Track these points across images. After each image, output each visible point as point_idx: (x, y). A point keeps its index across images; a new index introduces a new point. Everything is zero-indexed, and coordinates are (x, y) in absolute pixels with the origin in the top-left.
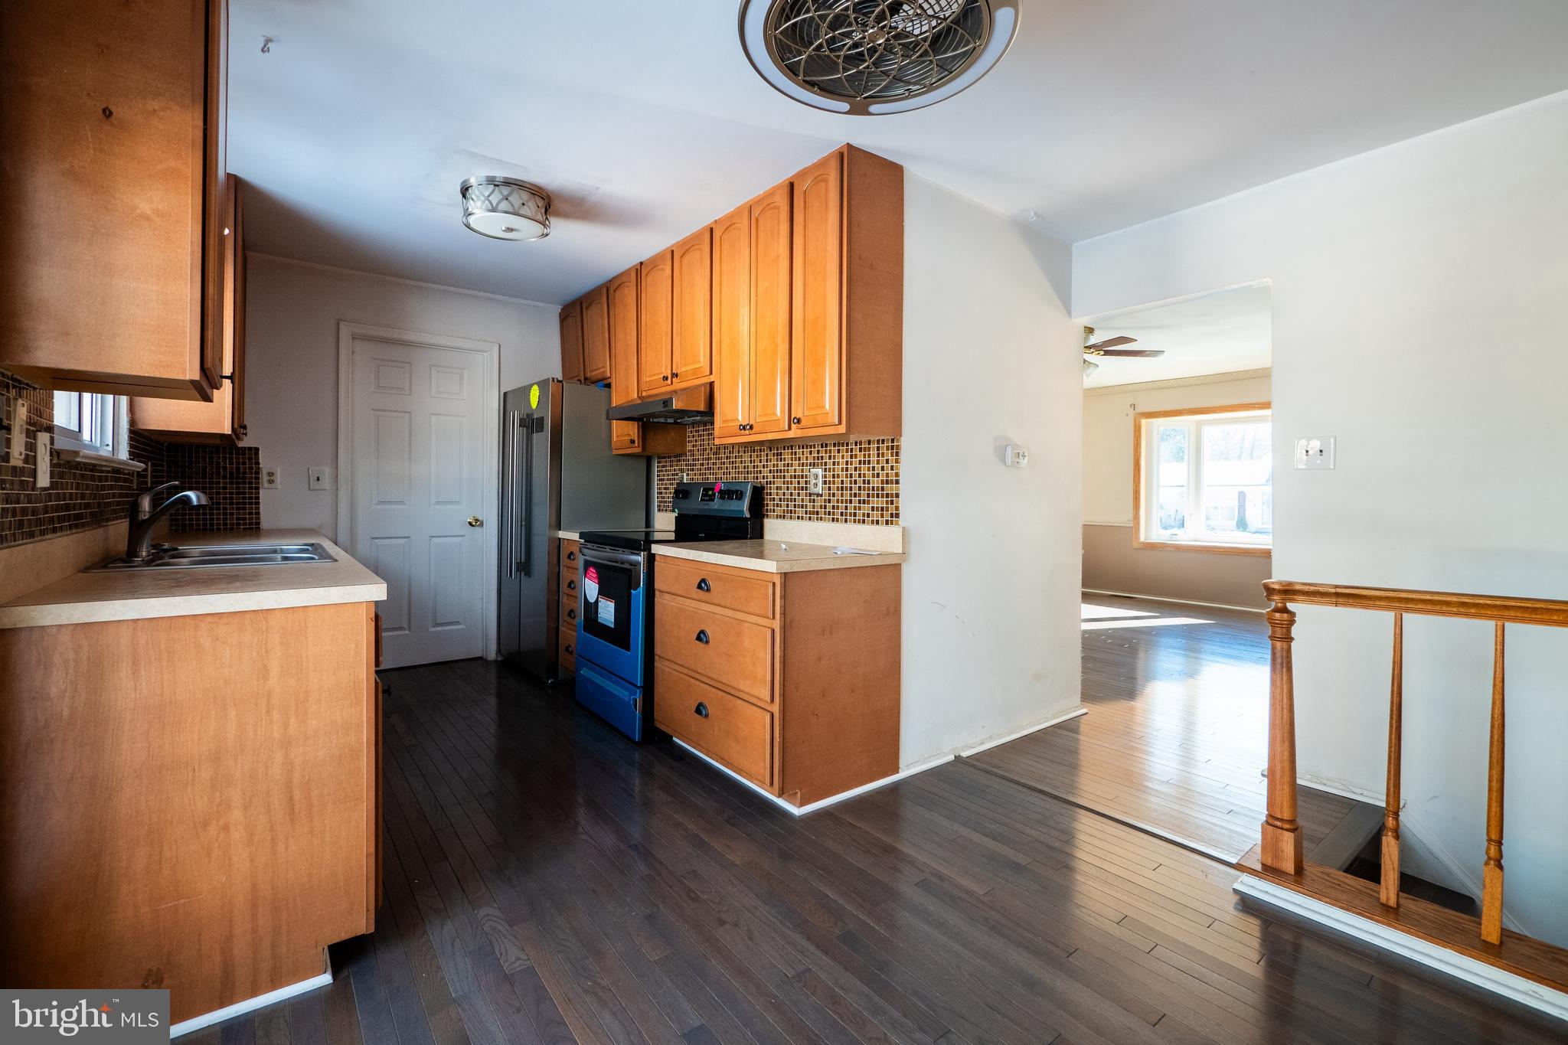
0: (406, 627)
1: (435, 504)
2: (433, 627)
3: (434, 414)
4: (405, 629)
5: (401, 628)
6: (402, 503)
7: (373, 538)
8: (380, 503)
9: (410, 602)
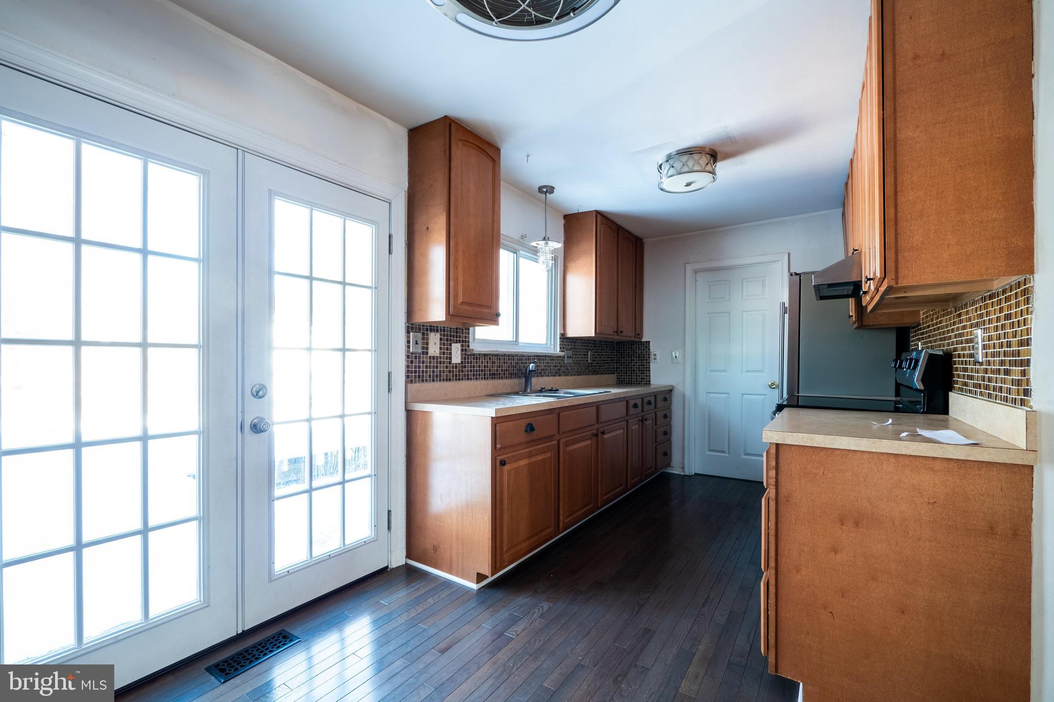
0: (727, 451)
1: (745, 372)
2: (745, 455)
3: (744, 312)
4: (726, 453)
5: (724, 452)
6: (724, 371)
7: (708, 393)
8: (712, 371)
9: (729, 435)
